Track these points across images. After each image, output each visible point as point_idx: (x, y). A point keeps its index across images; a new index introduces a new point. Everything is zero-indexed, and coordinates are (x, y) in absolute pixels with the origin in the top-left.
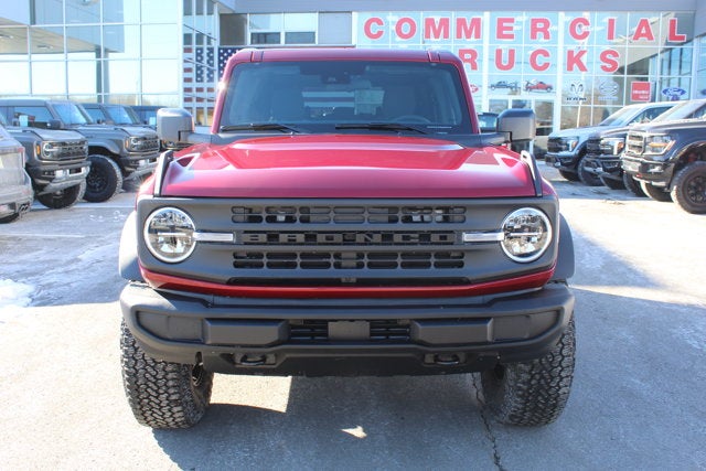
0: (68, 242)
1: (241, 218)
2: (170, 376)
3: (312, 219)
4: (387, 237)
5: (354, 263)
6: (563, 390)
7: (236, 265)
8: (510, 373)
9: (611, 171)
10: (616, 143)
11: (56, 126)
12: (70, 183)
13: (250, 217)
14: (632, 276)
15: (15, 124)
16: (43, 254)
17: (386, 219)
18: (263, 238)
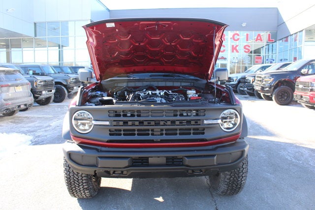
0: (46, 119)
1: (112, 115)
2: (84, 178)
3: (142, 115)
4: (173, 122)
5: (159, 133)
6: (243, 181)
7: (110, 135)
8: (222, 175)
9: (250, 89)
10: (251, 79)
11: (43, 74)
12: (48, 96)
13: (116, 115)
14: (261, 130)
15: (28, 74)
16: (37, 124)
17: (173, 115)
18: (121, 123)
